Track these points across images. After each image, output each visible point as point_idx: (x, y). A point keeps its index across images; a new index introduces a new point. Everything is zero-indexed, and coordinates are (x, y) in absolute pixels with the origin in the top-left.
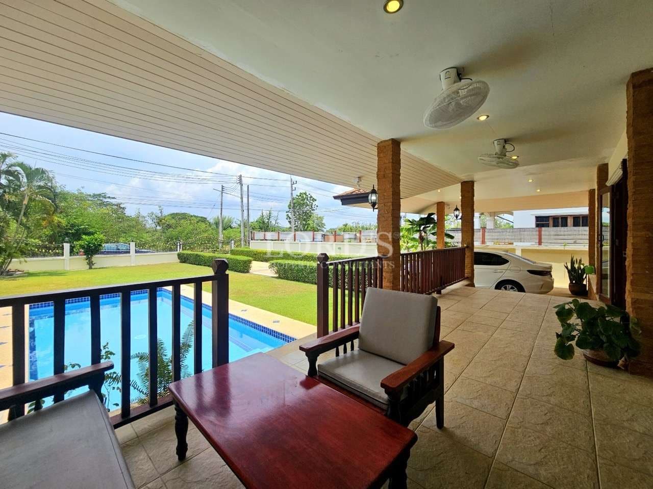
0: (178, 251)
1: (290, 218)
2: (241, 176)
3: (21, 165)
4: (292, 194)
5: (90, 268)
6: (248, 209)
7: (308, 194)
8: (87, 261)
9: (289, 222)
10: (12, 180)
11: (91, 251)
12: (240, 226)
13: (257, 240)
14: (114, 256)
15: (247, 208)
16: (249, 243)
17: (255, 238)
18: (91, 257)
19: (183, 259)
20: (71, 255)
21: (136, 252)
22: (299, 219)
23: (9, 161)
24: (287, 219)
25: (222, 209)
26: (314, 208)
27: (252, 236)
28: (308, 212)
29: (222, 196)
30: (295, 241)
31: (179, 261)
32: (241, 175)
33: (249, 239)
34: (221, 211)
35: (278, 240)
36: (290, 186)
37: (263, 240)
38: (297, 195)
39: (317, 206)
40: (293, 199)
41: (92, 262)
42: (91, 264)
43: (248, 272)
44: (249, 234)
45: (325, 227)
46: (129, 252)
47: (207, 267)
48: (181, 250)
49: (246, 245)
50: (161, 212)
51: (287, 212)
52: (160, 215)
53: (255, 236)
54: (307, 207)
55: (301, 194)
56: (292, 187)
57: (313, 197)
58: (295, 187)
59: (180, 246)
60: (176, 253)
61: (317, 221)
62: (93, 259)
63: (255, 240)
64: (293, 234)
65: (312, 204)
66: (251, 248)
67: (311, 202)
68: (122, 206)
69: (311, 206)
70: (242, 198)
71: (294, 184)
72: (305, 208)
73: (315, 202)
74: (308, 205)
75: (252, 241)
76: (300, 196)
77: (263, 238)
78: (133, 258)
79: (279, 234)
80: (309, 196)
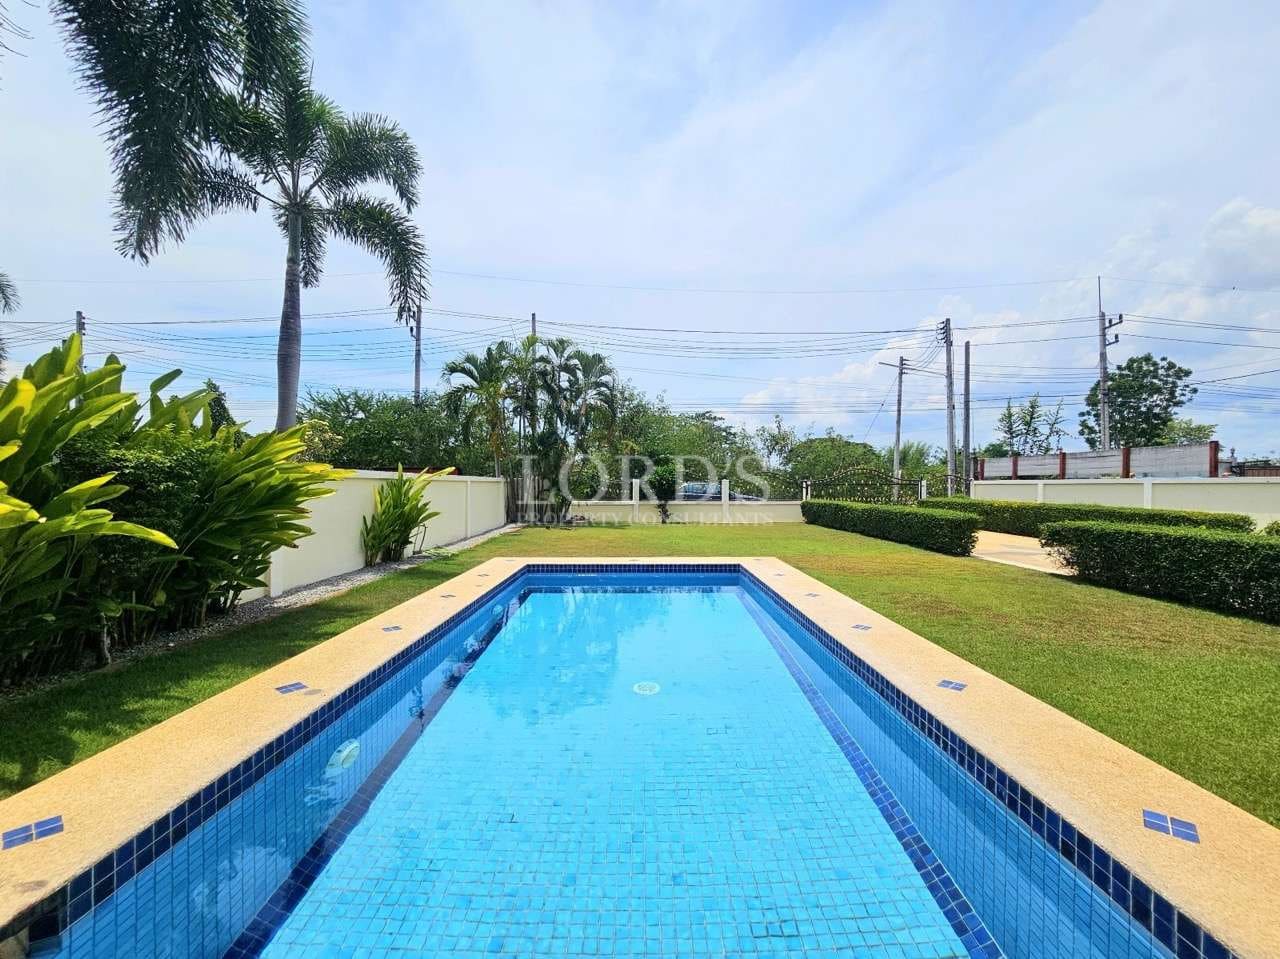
0: (804, 500)
1: (1092, 430)
2: (946, 325)
4: (1103, 356)
5: (664, 522)
6: (966, 401)
7: (1157, 359)
9: (1088, 440)
11: (665, 493)
12: (944, 462)
13: (994, 478)
14: (697, 504)
15: (962, 401)
16: (968, 487)
17: (986, 475)
24: (1082, 433)
26: (1183, 398)
27: (976, 469)
28: (1157, 410)
29: (901, 382)
30: (1127, 476)
31: (802, 519)
32: (948, 320)
33: (968, 475)
35: (1062, 475)
36: (1097, 331)
37: (1010, 478)
38: (1119, 368)
39: (1195, 391)
40: (1106, 376)
41: (666, 512)
42: (665, 515)
43: (965, 552)
44: (968, 463)
47: (859, 536)
48: (809, 496)
49: (959, 491)
50: (779, 427)
51: (1082, 414)
52: (776, 432)
53: (985, 470)
54: (1155, 397)
55: (1132, 361)
56: (1104, 335)
57: (1178, 365)
58: (1117, 337)
59: (807, 489)
60: (799, 502)
61: (1183, 439)
62: (667, 507)
63: (987, 479)
64: (1121, 458)
65: (1175, 385)
66: (972, 497)
67: (1170, 379)
68: (733, 431)
69: (1172, 393)
70: (949, 376)
71: (1111, 326)
72: (1145, 400)
73: (1187, 380)
74: (1158, 391)
75: (976, 482)
76: (1129, 367)
77: (1010, 474)
78: (725, 507)
79: (1064, 459)
80: (1161, 363)
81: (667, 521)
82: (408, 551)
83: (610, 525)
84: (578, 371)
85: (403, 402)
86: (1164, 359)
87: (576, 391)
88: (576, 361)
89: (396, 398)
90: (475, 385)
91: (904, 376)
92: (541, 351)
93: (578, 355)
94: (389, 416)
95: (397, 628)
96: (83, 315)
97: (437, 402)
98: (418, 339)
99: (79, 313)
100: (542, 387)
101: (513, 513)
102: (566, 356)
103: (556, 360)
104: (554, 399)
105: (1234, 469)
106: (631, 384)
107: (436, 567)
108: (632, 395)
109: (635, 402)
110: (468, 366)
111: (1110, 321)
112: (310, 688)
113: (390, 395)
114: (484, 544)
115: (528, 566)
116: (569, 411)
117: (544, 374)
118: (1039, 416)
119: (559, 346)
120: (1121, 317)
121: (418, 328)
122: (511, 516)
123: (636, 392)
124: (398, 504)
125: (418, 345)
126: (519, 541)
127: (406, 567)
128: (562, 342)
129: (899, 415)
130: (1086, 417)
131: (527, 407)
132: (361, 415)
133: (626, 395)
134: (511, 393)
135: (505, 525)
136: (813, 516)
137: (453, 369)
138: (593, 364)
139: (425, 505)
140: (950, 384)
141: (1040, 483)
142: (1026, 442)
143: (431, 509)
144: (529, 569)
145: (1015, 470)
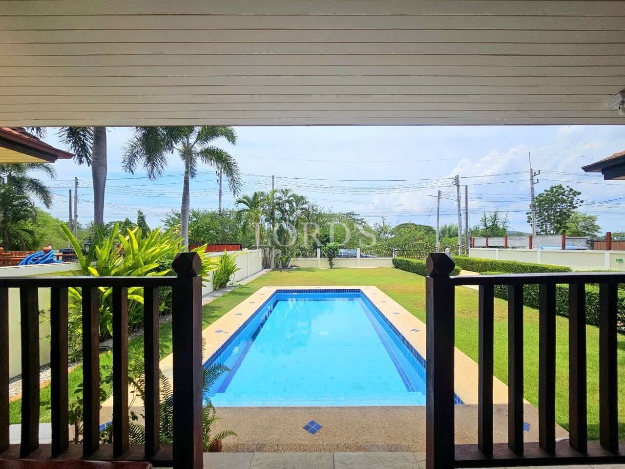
0: (394, 257)
2: (457, 178)
4: (532, 189)
5: (331, 268)
6: (467, 213)
7: (564, 186)
8: (329, 262)
11: (331, 255)
13: (479, 247)
14: (346, 259)
15: (465, 212)
16: (467, 251)
17: (475, 245)
18: (332, 259)
20: (321, 257)
21: (361, 256)
22: (549, 220)
24: (527, 222)
25: (438, 215)
26: (576, 205)
27: (471, 243)
28: (565, 211)
29: (439, 202)
30: (531, 248)
31: (393, 266)
32: (458, 176)
33: (468, 246)
34: (438, 217)
35: (507, 247)
36: (529, 177)
37: (485, 247)
38: (546, 191)
39: (582, 202)
40: (538, 196)
41: (332, 263)
42: (331, 264)
44: (467, 240)
45: (599, 230)
48: (396, 256)
49: (464, 253)
51: (528, 213)
52: (382, 225)
53: (475, 243)
54: (564, 204)
55: (552, 188)
56: (532, 179)
57: (575, 190)
58: (538, 180)
59: (395, 252)
60: (391, 258)
61: (582, 222)
62: (333, 261)
63: (475, 247)
64: (529, 240)
65: (573, 199)
66: (469, 256)
67: (570, 196)
68: (364, 221)
69: (571, 203)
70: (459, 200)
71: (535, 175)
72: (559, 206)
73: (578, 197)
74: (565, 201)
75: (471, 248)
76: (552, 191)
77: (485, 245)
78: (359, 261)
79: (506, 239)
80: (566, 189)
81: (333, 267)
82: (228, 284)
83: (308, 270)
84: (293, 203)
85: (214, 213)
86: (568, 187)
87: (292, 211)
88: (292, 198)
89: (210, 212)
90: (248, 208)
91: (440, 199)
92: (278, 195)
93: (294, 196)
94: (208, 220)
95: (240, 314)
96: (78, 179)
97: (229, 213)
98: (220, 185)
99: (76, 178)
100: (278, 209)
101: (266, 265)
102: (288, 196)
103: (284, 198)
104: (283, 215)
105: (589, 242)
106: (317, 204)
107: (241, 290)
108: (317, 209)
109: (319, 212)
110: (245, 200)
111: (535, 173)
112: (225, 331)
113: (208, 210)
114: (256, 280)
115: (277, 290)
116: (289, 220)
117: (278, 204)
118: (499, 219)
119: (285, 192)
120: (539, 171)
121: (221, 180)
122: (265, 266)
123: (319, 208)
124: (226, 266)
125: (221, 188)
126: (270, 278)
127: (229, 290)
128: (287, 190)
130: (530, 215)
131: (271, 218)
132: (195, 219)
133: (314, 208)
134: (264, 212)
135: (262, 270)
136: (398, 265)
137: (239, 202)
138: (300, 200)
139: (235, 265)
140: (459, 205)
141: (497, 249)
143: (237, 267)
144: (278, 291)
145: (487, 244)
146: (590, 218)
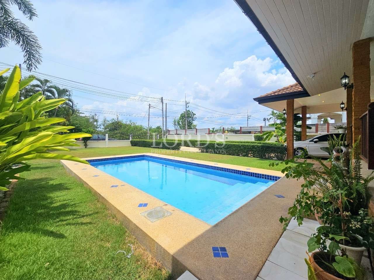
0: (130, 140)
3: (55, 88)
5: (86, 148)
6: (166, 117)
8: (84, 144)
10: (49, 96)
13: (172, 134)
18: (86, 141)
19: (134, 144)
21: (109, 140)
23: (48, 84)
28: (191, 121)
31: (131, 145)
32: (162, 97)
39: (196, 118)
42: (86, 146)
44: (166, 131)
46: (105, 140)
48: (132, 139)
50: (118, 119)
53: (170, 132)
56: (186, 105)
59: (131, 137)
61: (193, 128)
62: (87, 143)
64: (195, 131)
69: (193, 118)
70: (163, 110)
77: (176, 133)
78: (107, 143)
79: (186, 131)
80: (191, 112)
88: (53, 89)
91: (150, 109)
102: (47, 86)
103: (43, 87)
119: (44, 83)
129: (149, 118)
138: (63, 92)
140: (163, 113)
141: (181, 135)
142: (178, 127)
145: (177, 133)
146: (195, 125)
